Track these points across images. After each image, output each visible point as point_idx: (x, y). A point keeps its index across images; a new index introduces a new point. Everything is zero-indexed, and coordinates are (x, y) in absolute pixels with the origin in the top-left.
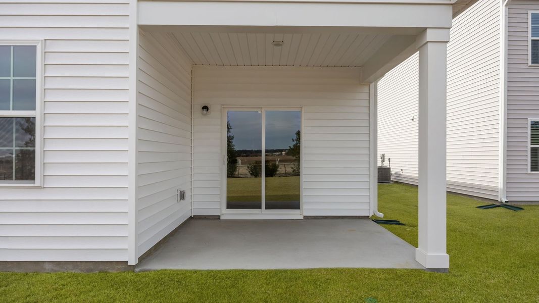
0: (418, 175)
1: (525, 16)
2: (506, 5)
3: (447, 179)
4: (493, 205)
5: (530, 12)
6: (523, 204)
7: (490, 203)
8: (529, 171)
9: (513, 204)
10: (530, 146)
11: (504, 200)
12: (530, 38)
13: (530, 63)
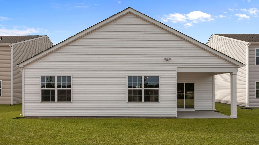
0: (230, 100)
1: (254, 50)
2: (248, 47)
3: (237, 101)
4: (244, 108)
5: (256, 49)
6: (254, 108)
7: (244, 107)
8: (256, 98)
9: (251, 108)
10: (256, 90)
11: (248, 107)
12: (256, 57)
13: (256, 64)
